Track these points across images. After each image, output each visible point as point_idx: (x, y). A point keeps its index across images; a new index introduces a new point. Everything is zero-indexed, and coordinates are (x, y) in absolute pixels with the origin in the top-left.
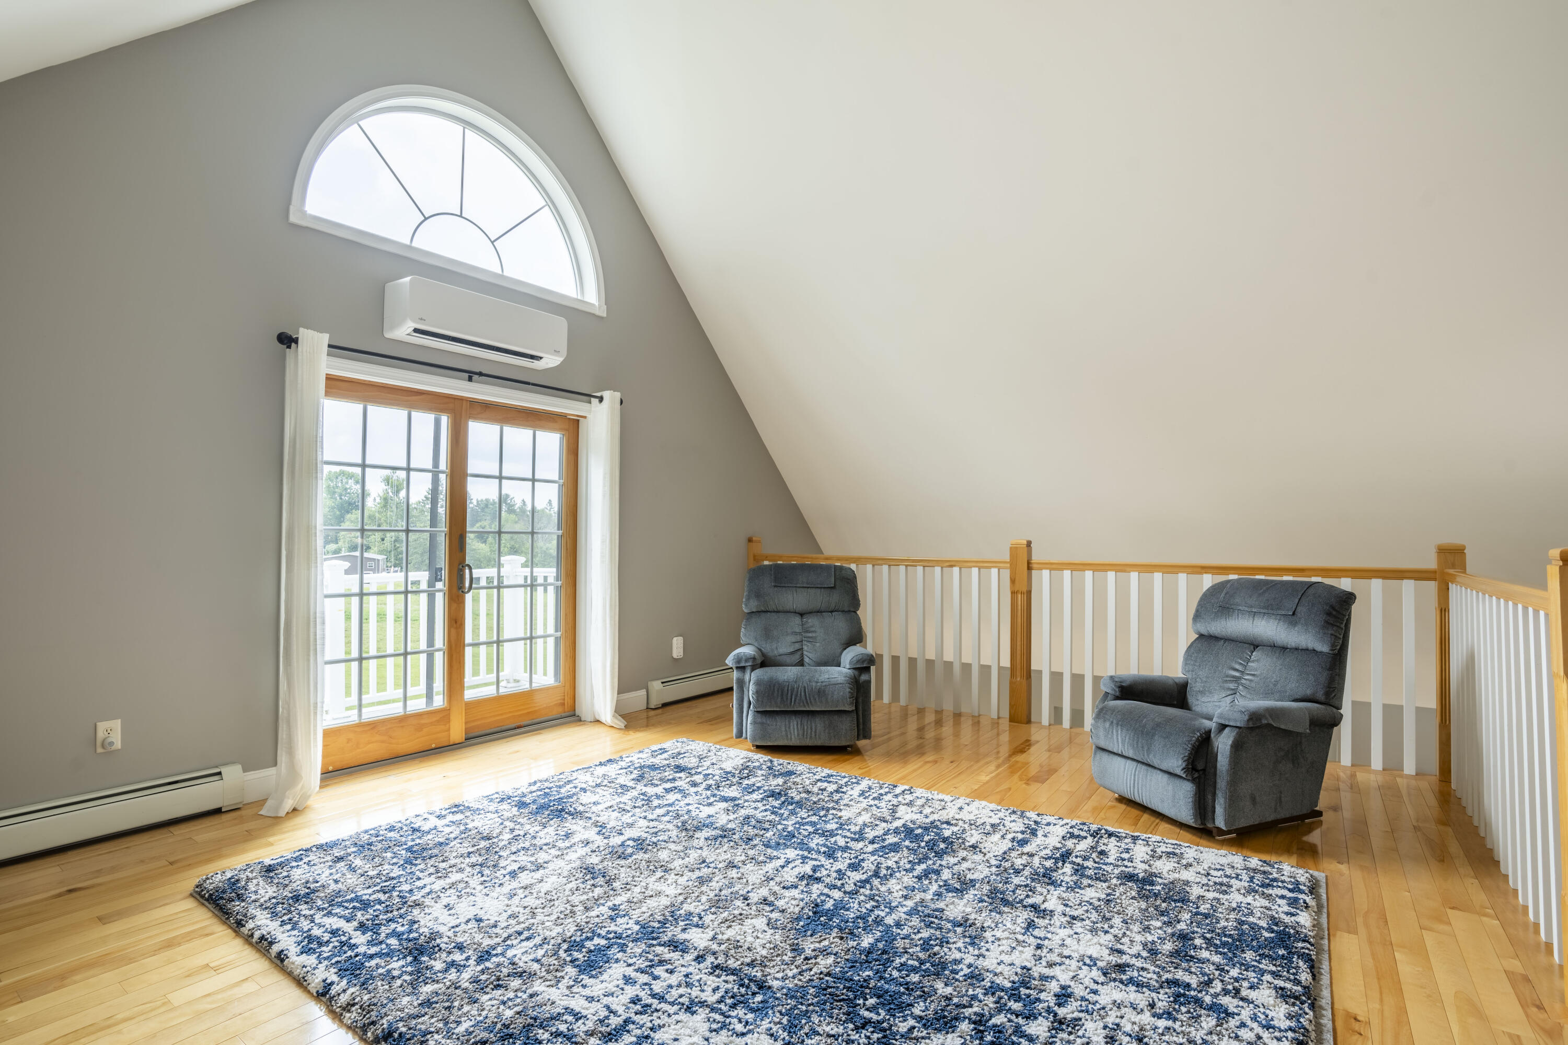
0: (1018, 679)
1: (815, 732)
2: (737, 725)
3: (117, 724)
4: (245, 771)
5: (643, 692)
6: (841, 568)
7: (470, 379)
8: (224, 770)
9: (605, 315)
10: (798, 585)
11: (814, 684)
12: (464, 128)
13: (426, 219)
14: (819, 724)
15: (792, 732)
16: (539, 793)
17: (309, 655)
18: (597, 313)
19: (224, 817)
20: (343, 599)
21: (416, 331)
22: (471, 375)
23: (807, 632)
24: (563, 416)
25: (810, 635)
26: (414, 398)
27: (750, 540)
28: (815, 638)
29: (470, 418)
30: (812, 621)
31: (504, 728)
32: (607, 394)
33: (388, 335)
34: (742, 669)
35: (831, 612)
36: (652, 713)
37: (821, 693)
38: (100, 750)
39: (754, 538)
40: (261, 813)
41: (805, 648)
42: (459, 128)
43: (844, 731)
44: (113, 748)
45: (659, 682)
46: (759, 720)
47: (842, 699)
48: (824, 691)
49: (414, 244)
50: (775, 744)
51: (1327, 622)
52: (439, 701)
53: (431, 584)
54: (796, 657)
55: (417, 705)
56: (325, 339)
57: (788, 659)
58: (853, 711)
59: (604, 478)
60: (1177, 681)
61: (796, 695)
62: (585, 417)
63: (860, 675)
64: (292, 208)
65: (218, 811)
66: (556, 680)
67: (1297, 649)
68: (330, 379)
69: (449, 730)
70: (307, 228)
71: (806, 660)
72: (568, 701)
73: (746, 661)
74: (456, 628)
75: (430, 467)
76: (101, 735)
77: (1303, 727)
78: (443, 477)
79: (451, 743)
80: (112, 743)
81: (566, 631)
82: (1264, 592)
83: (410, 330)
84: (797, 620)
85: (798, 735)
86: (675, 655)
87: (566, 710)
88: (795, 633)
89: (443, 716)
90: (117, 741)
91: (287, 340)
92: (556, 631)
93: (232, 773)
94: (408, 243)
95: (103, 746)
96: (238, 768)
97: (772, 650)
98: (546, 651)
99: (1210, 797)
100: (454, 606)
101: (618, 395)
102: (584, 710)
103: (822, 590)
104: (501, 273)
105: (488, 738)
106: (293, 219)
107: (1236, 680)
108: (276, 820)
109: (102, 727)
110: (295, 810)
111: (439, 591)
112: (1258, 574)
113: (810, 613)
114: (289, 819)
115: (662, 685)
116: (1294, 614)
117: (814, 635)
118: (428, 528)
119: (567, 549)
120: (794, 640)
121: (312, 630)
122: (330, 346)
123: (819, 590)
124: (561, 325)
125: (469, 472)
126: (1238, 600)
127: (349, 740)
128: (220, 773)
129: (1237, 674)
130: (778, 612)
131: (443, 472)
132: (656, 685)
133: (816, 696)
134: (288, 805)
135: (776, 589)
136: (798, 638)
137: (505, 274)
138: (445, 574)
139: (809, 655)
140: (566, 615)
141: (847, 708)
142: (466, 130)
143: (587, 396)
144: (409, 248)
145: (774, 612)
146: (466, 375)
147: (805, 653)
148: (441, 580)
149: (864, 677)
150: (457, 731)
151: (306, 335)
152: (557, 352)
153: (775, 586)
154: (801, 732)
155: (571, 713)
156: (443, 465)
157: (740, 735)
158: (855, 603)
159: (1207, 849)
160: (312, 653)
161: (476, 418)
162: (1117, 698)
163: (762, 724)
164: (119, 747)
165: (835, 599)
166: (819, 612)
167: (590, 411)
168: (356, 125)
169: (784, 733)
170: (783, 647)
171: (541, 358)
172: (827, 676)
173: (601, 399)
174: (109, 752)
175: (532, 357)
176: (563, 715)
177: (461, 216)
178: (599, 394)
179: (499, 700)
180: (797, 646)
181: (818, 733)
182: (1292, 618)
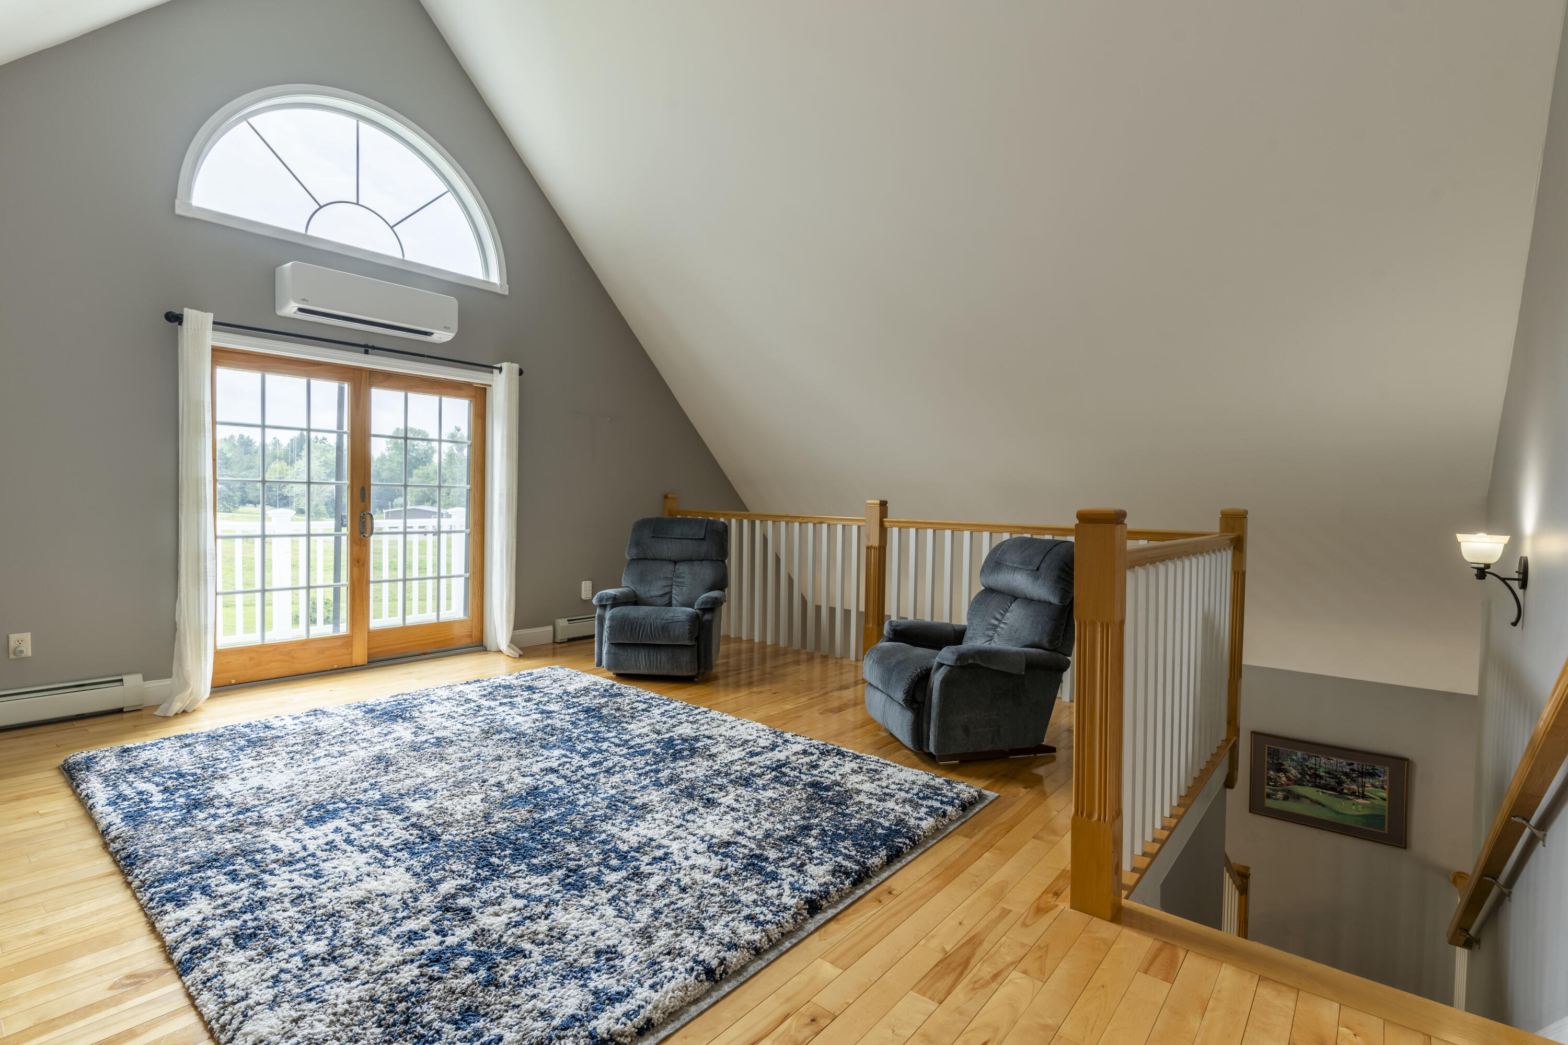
0: (871, 626)
1: (660, 663)
2: (598, 655)
3: (27, 637)
4: (145, 680)
5: (550, 628)
6: (714, 522)
7: (366, 352)
8: (125, 678)
9: (507, 293)
10: (673, 536)
11: (659, 621)
12: (358, 121)
13: (321, 207)
14: (663, 656)
15: (641, 662)
16: (395, 703)
17: (199, 585)
18: (499, 291)
19: (125, 716)
20: (290, 539)
21: (300, 310)
22: (367, 349)
23: (678, 577)
24: (469, 385)
25: (679, 580)
26: (313, 368)
27: (666, 497)
28: (683, 583)
29: (371, 385)
30: (682, 568)
31: (409, 654)
32: (505, 365)
33: (280, 313)
34: (604, 607)
35: (701, 561)
36: (558, 646)
37: (665, 628)
38: (12, 656)
39: (669, 496)
40: (155, 713)
41: (674, 591)
42: (353, 122)
43: (685, 664)
44: (23, 655)
45: (566, 620)
46: (612, 651)
47: (682, 635)
48: (667, 627)
49: (309, 233)
50: (628, 672)
51: (1059, 577)
52: (344, 629)
53: (338, 529)
54: (666, 599)
55: (322, 630)
56: (210, 317)
57: (658, 601)
58: (693, 646)
59: (502, 439)
60: (956, 628)
61: (644, 630)
62: (490, 386)
63: (703, 615)
64: (177, 202)
65: (120, 711)
66: (465, 615)
67: (1039, 601)
68: (215, 350)
69: (351, 653)
70: (194, 219)
71: (674, 602)
72: (476, 633)
73: (607, 600)
74: (359, 567)
75: (335, 428)
76: (13, 644)
77: (1020, 669)
78: (345, 437)
79: (354, 665)
80: (22, 652)
81: (474, 573)
82: (1025, 550)
83: (295, 309)
84: (670, 567)
85: (646, 665)
86: (583, 597)
87: (474, 641)
88: (667, 578)
89: (347, 641)
90: (27, 650)
91: (175, 318)
92: (466, 572)
93: (133, 681)
94: (303, 232)
95: (15, 653)
96: (139, 677)
97: (645, 592)
98: (458, 588)
99: (925, 725)
100: (356, 548)
101: (516, 367)
102: (489, 642)
103: (694, 541)
104: (401, 257)
105: (391, 662)
106: (178, 211)
107: (995, 627)
108: (166, 718)
109: (14, 638)
110: (184, 712)
111: (344, 535)
112: (1026, 533)
113: (683, 561)
114: (177, 718)
115: (567, 623)
116: (1038, 569)
117: (683, 580)
118: (333, 480)
119: (475, 502)
120: (664, 584)
121: (202, 564)
122: (214, 323)
123: (690, 541)
124: (451, 304)
125: (373, 432)
126: (1007, 556)
127: (251, 659)
128: (121, 680)
129: (996, 622)
130: (655, 559)
131: (345, 433)
132: (562, 623)
133: (660, 632)
134: (177, 707)
135: (654, 539)
136: (669, 583)
137: (406, 258)
138: (348, 521)
139: (676, 597)
140: (474, 559)
141: (687, 643)
142: (360, 123)
143: (489, 368)
144: (305, 236)
145: (652, 559)
146: (363, 349)
147: (673, 595)
148: (345, 526)
149: (707, 617)
150: (359, 655)
151: (189, 314)
152: (446, 328)
153: (652, 537)
154: (648, 663)
155: (479, 644)
156: (346, 427)
157: (600, 664)
158: (723, 552)
159: (906, 768)
160: (202, 582)
161: (379, 386)
162: (890, 640)
163: (615, 654)
164: (30, 654)
165: (704, 547)
166: (691, 560)
167: (492, 380)
168: (245, 122)
169: (633, 663)
170: (655, 590)
171: (432, 334)
172: (672, 615)
173: (500, 369)
174: (21, 660)
175: (426, 333)
176: (471, 645)
177: (357, 204)
178: (499, 366)
179: (405, 630)
180: (667, 590)
181: (663, 663)
182: (1036, 572)
